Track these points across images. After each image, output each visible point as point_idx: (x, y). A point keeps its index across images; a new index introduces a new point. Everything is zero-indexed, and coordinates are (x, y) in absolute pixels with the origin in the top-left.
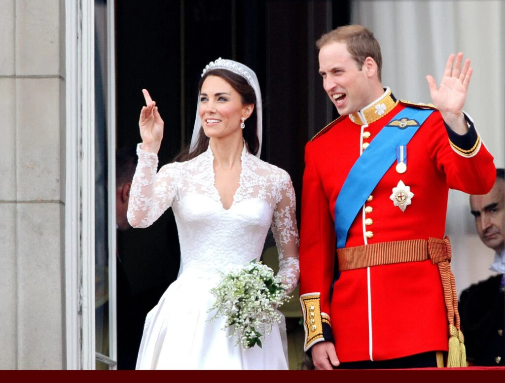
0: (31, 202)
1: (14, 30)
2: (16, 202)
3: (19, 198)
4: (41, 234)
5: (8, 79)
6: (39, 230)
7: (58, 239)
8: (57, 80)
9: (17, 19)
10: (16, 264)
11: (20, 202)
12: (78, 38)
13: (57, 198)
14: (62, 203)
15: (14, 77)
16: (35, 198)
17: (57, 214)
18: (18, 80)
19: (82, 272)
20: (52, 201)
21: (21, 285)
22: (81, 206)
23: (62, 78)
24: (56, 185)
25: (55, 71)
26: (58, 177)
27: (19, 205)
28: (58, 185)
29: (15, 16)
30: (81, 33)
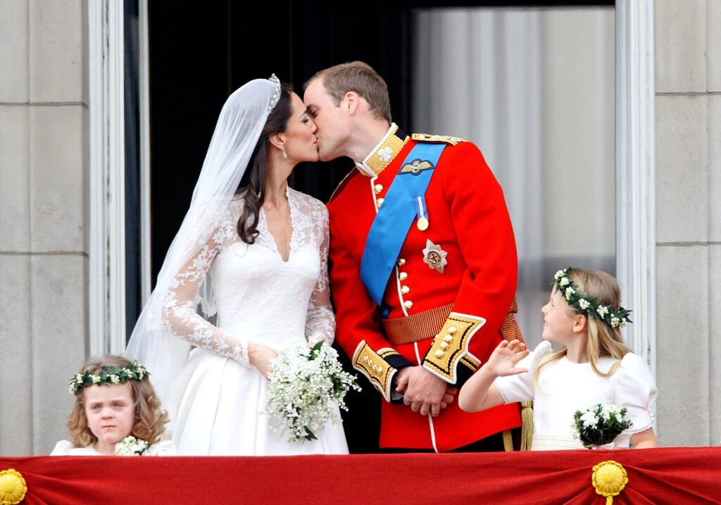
0: (48, 254)
1: (28, 48)
2: (30, 254)
3: (34, 249)
4: (61, 292)
5: (21, 107)
6: (59, 288)
7: (80, 298)
8: (79, 108)
9: (32, 35)
10: (30, 328)
11: (36, 254)
12: (104, 57)
13: (80, 249)
14: (86, 255)
15: (28, 104)
16: (53, 250)
17: (80, 268)
18: (32, 108)
19: (109, 337)
20: (74, 253)
22: (109, 258)
23: (85, 105)
24: (78, 234)
25: (77, 97)
26: (81, 225)
27: (34, 258)
28: (81, 233)
29: (28, 32)
30: (108, 51)
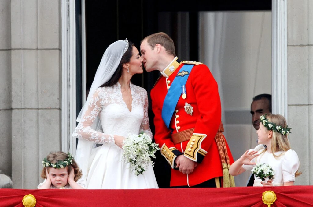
0: (45, 109)
1: (37, 27)
2: (38, 109)
3: (40, 107)
4: (50, 124)
5: (34, 51)
6: (49, 122)
7: (58, 126)
8: (58, 51)
9: (38, 22)
10: (38, 138)
11: (40, 109)
12: (67, 31)
13: (58, 107)
14: (60, 109)
15: (37, 49)
16: (47, 107)
17: (58, 114)
18: (38, 51)
19: (69, 142)
20: (55, 109)
21: (40, 148)
22: (69, 111)
23: (60, 50)
24: (57, 101)
25: (57, 46)
26: (58, 97)
27: (39, 110)
28: (58, 101)
29: (37, 20)
30: (69, 28)
